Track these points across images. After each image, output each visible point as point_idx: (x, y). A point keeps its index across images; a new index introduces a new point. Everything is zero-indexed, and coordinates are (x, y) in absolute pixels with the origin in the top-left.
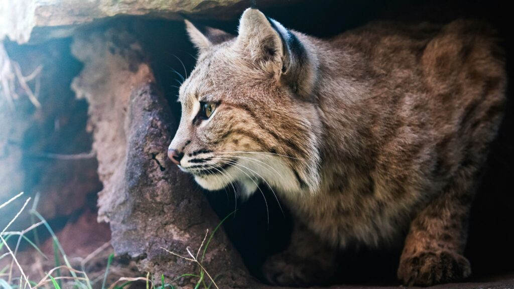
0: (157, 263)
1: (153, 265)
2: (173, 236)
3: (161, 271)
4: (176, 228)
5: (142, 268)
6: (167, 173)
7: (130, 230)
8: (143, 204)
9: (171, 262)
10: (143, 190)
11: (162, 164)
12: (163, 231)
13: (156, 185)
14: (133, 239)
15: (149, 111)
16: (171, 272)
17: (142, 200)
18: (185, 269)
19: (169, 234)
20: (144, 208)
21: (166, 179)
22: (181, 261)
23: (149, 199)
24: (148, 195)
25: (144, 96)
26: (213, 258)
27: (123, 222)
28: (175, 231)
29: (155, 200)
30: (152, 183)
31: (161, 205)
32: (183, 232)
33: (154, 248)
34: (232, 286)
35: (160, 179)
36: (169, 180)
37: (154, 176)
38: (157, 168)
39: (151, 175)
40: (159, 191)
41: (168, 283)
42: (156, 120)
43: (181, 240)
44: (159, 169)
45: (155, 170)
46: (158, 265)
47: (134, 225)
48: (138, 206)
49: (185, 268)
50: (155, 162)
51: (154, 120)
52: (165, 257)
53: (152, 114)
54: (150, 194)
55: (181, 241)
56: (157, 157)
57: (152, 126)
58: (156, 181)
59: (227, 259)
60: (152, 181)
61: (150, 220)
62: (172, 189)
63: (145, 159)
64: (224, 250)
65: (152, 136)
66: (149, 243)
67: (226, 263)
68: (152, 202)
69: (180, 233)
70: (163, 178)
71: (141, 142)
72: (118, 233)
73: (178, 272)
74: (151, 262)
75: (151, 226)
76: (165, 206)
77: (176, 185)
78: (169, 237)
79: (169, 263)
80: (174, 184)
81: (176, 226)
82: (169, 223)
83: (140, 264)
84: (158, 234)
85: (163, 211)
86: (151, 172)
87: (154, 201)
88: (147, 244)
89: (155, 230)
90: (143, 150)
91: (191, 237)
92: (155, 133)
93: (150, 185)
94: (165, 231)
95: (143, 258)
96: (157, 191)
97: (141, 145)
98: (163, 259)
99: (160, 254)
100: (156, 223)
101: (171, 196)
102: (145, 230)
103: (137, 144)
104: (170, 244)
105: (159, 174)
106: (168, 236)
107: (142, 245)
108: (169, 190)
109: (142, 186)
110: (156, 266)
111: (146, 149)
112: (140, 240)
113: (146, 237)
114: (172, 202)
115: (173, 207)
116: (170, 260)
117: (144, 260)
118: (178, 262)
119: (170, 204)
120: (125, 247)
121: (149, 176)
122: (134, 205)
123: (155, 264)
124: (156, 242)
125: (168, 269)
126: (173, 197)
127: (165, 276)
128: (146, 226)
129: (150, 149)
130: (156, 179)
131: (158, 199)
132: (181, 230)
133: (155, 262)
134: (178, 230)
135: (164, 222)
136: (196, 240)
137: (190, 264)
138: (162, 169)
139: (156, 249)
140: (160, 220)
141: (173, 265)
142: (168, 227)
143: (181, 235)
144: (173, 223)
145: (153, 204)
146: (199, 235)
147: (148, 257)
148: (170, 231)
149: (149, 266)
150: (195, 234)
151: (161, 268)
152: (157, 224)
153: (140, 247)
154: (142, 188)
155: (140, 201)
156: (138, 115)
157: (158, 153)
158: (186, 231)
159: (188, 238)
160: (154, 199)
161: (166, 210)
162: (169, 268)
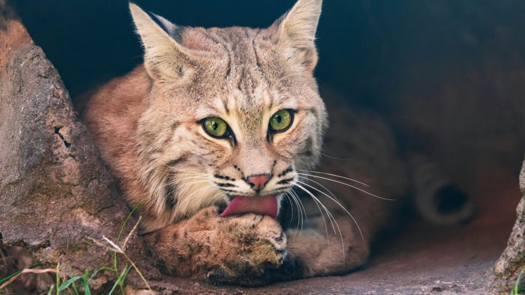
0: (63, 252)
1: (59, 254)
2: (81, 221)
3: (69, 262)
4: (84, 212)
5: (43, 258)
6: (74, 149)
7: (26, 214)
8: (47, 185)
9: (81, 251)
10: (46, 169)
11: (67, 140)
12: (70, 215)
13: (61, 163)
14: (29, 224)
15: (46, 77)
16: (81, 263)
17: (45, 180)
18: (99, 260)
19: (77, 219)
20: (47, 189)
21: (73, 157)
22: (93, 251)
23: (54, 179)
24: (53, 175)
25: (36, 61)
26: (128, 247)
27: (14, 204)
28: (84, 216)
29: (62, 181)
30: (58, 161)
31: (68, 186)
32: (92, 217)
33: (59, 234)
34: (149, 278)
35: (66, 157)
36: (77, 158)
37: (59, 153)
38: (62, 144)
39: (56, 152)
40: (67, 171)
41: (78, 275)
42: (57, 88)
43: (91, 226)
44: (63, 145)
45: (60, 146)
46: (65, 254)
47: (30, 208)
48: (39, 187)
49: (99, 258)
50: (59, 137)
51: (56, 89)
52: (73, 246)
53: (51, 81)
54: (56, 174)
55: (92, 228)
56: (60, 131)
57: (54, 96)
58: (62, 159)
59: (140, 247)
60: (58, 159)
61: (53, 202)
62: (80, 168)
63: (49, 133)
64: (136, 238)
65: (55, 108)
66: (53, 229)
67: (139, 252)
68: (58, 183)
69: (90, 219)
70: (70, 155)
71: (41, 114)
72: (6, 216)
73: (89, 262)
74: (57, 252)
75: (54, 209)
76: (72, 187)
77: (85, 163)
78: (78, 223)
79: (77, 252)
80: (82, 162)
81: (85, 210)
82: (76, 207)
83: (40, 252)
84: (63, 219)
85: (70, 193)
86: (56, 148)
87: (60, 182)
88: (50, 230)
89: (59, 215)
90: (44, 124)
91: (102, 222)
92: (58, 103)
93: (56, 163)
94: (72, 215)
95: (44, 247)
96: (64, 170)
97: (41, 117)
98: (71, 247)
99: (68, 241)
100: (61, 206)
101: (80, 176)
102: (46, 214)
103: (36, 115)
104: (80, 231)
105: (64, 150)
106: (75, 221)
107: (42, 231)
108: (77, 170)
109: (45, 164)
110: (62, 255)
111: (48, 122)
112: (38, 225)
113: (47, 222)
114: (80, 183)
115: (82, 189)
116: (79, 248)
117: (47, 248)
118: (90, 251)
119: (78, 185)
120: (17, 233)
121: (54, 153)
122: (34, 186)
123: (61, 254)
124: (61, 228)
125: (77, 259)
126: (82, 177)
127: (73, 267)
128: (47, 210)
129: (53, 122)
130: (61, 157)
131: (65, 180)
132: (90, 214)
133: (61, 251)
134: (87, 215)
135: (71, 205)
136: (107, 226)
137: (104, 254)
138: (67, 145)
139: (62, 236)
140: (66, 204)
141: (83, 254)
142: (75, 211)
143: (90, 221)
144: (82, 207)
145: (58, 185)
146: (111, 220)
147: (52, 245)
148: (78, 215)
149: (54, 256)
150: (106, 219)
151: (68, 258)
152: (62, 208)
153: (41, 233)
154: (45, 167)
155: (44, 182)
156: (31, 82)
157: (61, 127)
158: (96, 216)
159: (99, 224)
160: (59, 179)
161: (74, 192)
162: (79, 258)
